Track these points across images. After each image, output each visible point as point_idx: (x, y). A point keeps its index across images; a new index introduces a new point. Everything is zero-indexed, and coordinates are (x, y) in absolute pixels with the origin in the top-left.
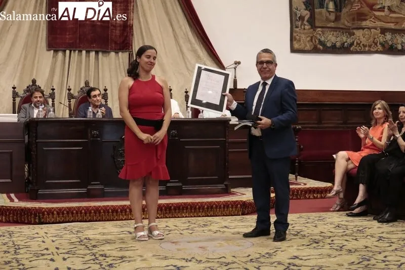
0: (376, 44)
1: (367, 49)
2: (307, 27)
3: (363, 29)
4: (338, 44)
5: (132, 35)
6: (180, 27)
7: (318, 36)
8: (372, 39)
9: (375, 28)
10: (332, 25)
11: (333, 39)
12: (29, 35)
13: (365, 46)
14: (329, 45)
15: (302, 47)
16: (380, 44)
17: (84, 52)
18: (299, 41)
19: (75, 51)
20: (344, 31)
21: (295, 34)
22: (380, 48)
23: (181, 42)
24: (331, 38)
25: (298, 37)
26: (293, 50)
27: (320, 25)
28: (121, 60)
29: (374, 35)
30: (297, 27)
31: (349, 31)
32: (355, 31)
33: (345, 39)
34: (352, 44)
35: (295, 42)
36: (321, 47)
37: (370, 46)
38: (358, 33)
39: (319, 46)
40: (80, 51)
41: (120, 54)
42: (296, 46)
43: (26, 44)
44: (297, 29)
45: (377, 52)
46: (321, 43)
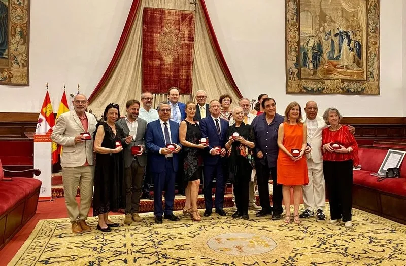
0: (338, 89)
1: (333, 91)
2: (296, 79)
3: (330, 79)
4: (315, 89)
5: (192, 84)
6: (220, 80)
7: (303, 84)
8: (335, 86)
9: (338, 79)
10: (312, 77)
11: (312, 86)
12: (130, 85)
13: (331, 90)
14: (309, 89)
15: (293, 90)
16: (341, 88)
17: (164, 95)
18: (292, 87)
19: (158, 94)
20: (319, 81)
21: (289, 83)
22: (341, 91)
23: (221, 88)
24: (311, 85)
25: (290, 85)
26: (288, 93)
27: (304, 77)
28: (185, 100)
29: (337, 83)
30: (290, 79)
31: (321, 81)
32: (325, 81)
33: (319, 85)
34: (324, 88)
35: (288, 88)
36: (305, 91)
37: (334, 90)
38: (327, 82)
39: (303, 90)
40: (161, 94)
41: (185, 96)
42: (289, 90)
43: (129, 90)
44: (290, 80)
45: (339, 93)
46: (305, 88)
